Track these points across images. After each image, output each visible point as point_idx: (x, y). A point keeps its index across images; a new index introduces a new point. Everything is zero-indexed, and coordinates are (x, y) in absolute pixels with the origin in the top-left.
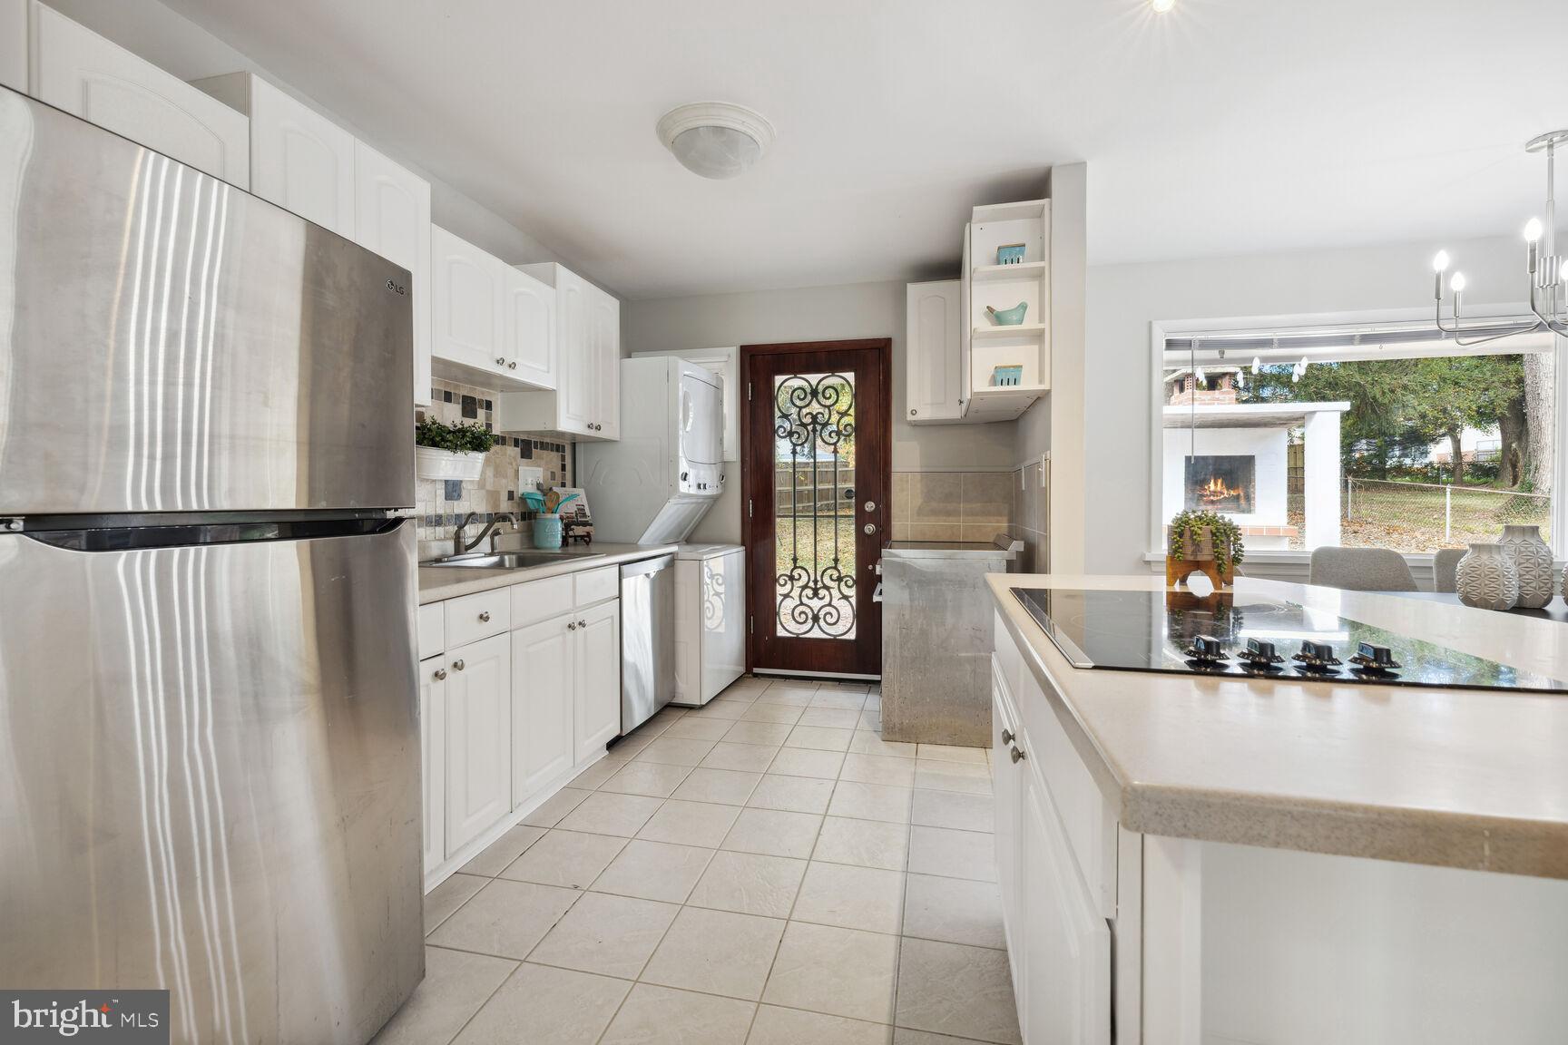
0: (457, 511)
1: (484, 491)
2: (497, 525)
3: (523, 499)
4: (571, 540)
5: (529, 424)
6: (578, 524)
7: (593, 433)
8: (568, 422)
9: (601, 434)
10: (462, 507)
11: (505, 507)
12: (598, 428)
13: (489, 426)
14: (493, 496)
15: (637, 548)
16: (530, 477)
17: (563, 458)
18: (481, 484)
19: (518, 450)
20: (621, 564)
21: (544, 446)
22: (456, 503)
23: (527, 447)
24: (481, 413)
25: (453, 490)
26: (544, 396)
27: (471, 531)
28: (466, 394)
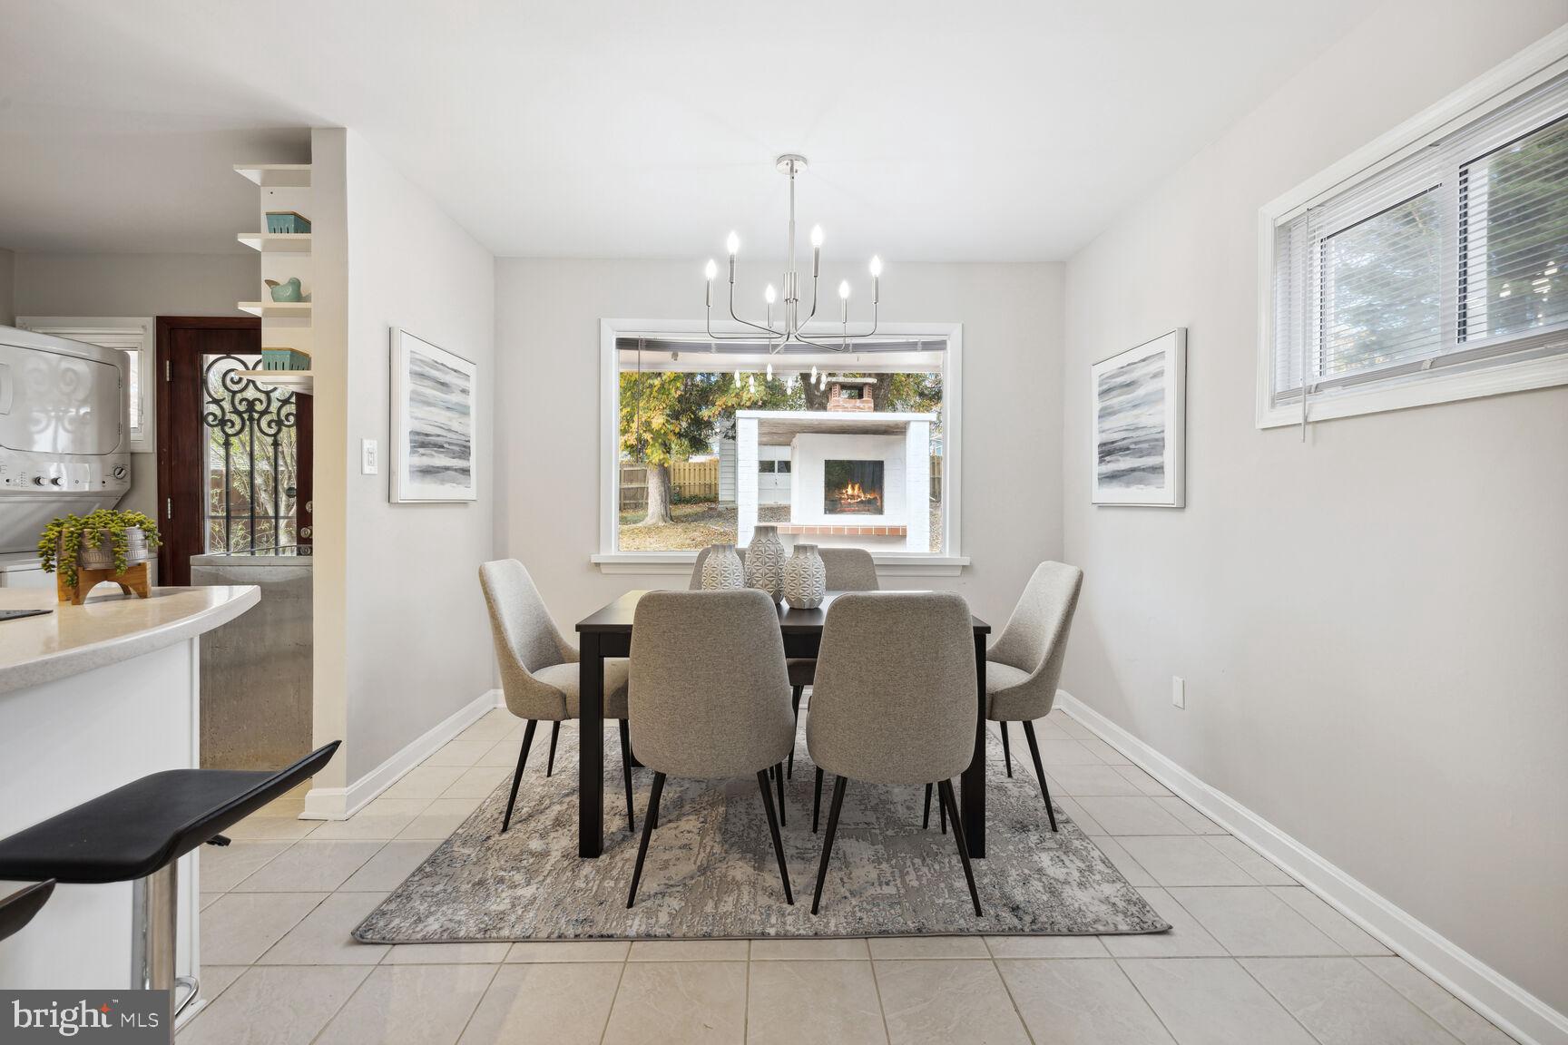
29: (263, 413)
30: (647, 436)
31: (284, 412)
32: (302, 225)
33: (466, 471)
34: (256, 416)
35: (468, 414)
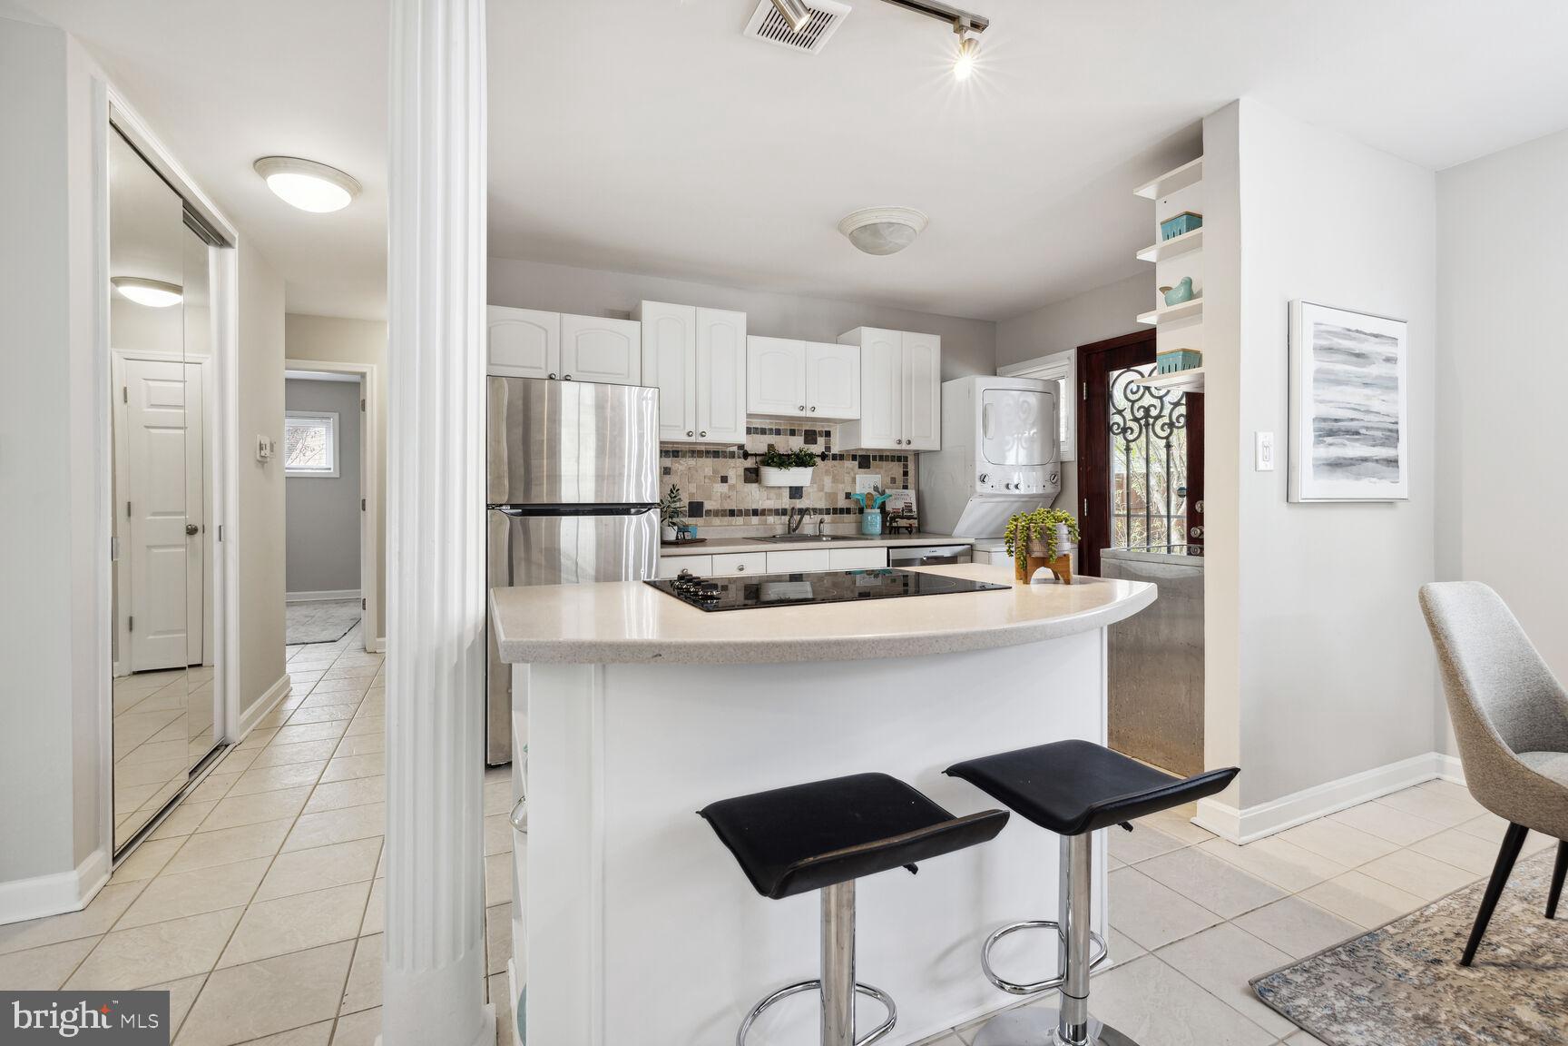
0: (799, 506)
1: (822, 494)
3: (857, 498)
6: (902, 518)
8: (881, 441)
9: (914, 446)
10: (804, 503)
11: (843, 503)
12: (908, 443)
13: (828, 448)
14: (832, 496)
15: (949, 535)
16: (867, 482)
17: (906, 466)
18: (821, 488)
19: (857, 463)
20: (889, 548)
21: (882, 458)
22: (798, 501)
23: (866, 461)
24: (821, 440)
25: (796, 492)
28: (808, 429)
29: (1157, 418)
31: (1175, 414)
32: (1194, 221)
33: (1393, 462)
34: (1151, 421)
35: (1395, 388)
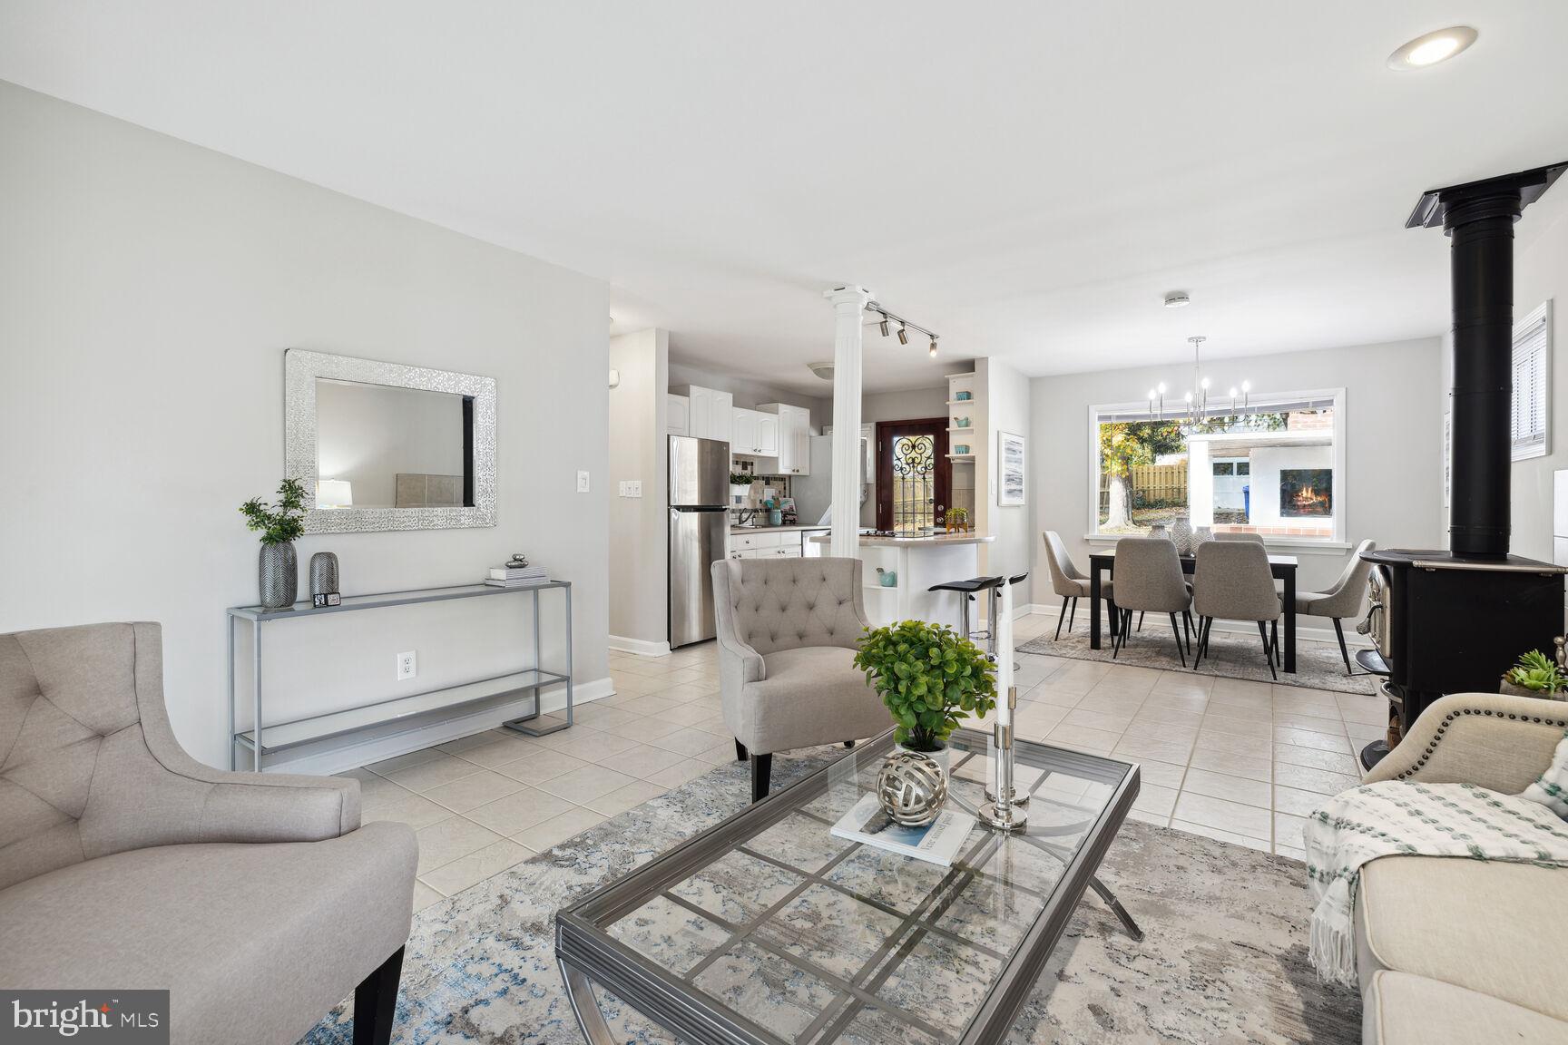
0: (740, 507)
1: (750, 500)
2: (753, 514)
3: (766, 503)
4: (787, 522)
5: (768, 472)
6: (790, 513)
7: (796, 473)
8: (783, 470)
9: (800, 473)
10: (742, 506)
11: (758, 506)
12: (798, 471)
13: (752, 473)
14: (753, 502)
15: (816, 525)
16: (769, 493)
17: (784, 485)
18: (749, 496)
19: (764, 482)
20: (802, 531)
21: (775, 479)
22: (740, 505)
23: (768, 480)
24: (749, 467)
25: (739, 499)
26: (775, 460)
27: (745, 516)
28: (743, 461)
29: (919, 463)
30: (1108, 451)
31: (928, 462)
32: (968, 395)
33: (1021, 491)
34: (916, 465)
35: (1021, 463)
